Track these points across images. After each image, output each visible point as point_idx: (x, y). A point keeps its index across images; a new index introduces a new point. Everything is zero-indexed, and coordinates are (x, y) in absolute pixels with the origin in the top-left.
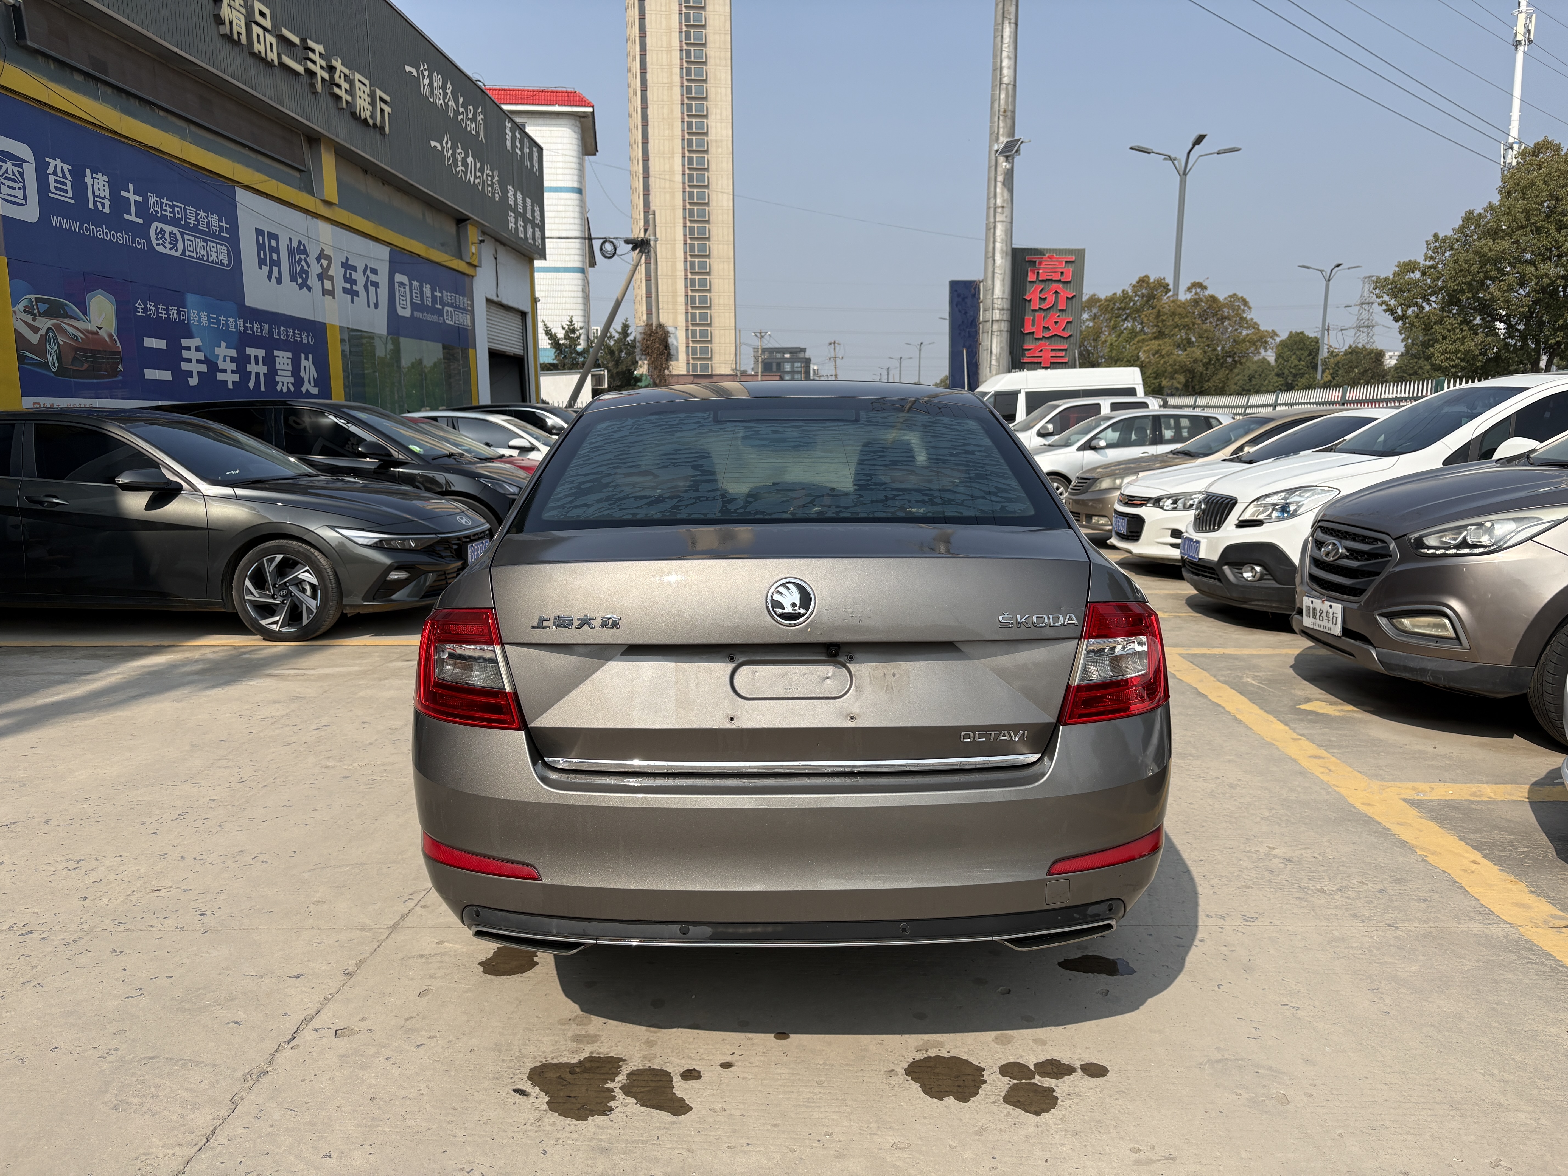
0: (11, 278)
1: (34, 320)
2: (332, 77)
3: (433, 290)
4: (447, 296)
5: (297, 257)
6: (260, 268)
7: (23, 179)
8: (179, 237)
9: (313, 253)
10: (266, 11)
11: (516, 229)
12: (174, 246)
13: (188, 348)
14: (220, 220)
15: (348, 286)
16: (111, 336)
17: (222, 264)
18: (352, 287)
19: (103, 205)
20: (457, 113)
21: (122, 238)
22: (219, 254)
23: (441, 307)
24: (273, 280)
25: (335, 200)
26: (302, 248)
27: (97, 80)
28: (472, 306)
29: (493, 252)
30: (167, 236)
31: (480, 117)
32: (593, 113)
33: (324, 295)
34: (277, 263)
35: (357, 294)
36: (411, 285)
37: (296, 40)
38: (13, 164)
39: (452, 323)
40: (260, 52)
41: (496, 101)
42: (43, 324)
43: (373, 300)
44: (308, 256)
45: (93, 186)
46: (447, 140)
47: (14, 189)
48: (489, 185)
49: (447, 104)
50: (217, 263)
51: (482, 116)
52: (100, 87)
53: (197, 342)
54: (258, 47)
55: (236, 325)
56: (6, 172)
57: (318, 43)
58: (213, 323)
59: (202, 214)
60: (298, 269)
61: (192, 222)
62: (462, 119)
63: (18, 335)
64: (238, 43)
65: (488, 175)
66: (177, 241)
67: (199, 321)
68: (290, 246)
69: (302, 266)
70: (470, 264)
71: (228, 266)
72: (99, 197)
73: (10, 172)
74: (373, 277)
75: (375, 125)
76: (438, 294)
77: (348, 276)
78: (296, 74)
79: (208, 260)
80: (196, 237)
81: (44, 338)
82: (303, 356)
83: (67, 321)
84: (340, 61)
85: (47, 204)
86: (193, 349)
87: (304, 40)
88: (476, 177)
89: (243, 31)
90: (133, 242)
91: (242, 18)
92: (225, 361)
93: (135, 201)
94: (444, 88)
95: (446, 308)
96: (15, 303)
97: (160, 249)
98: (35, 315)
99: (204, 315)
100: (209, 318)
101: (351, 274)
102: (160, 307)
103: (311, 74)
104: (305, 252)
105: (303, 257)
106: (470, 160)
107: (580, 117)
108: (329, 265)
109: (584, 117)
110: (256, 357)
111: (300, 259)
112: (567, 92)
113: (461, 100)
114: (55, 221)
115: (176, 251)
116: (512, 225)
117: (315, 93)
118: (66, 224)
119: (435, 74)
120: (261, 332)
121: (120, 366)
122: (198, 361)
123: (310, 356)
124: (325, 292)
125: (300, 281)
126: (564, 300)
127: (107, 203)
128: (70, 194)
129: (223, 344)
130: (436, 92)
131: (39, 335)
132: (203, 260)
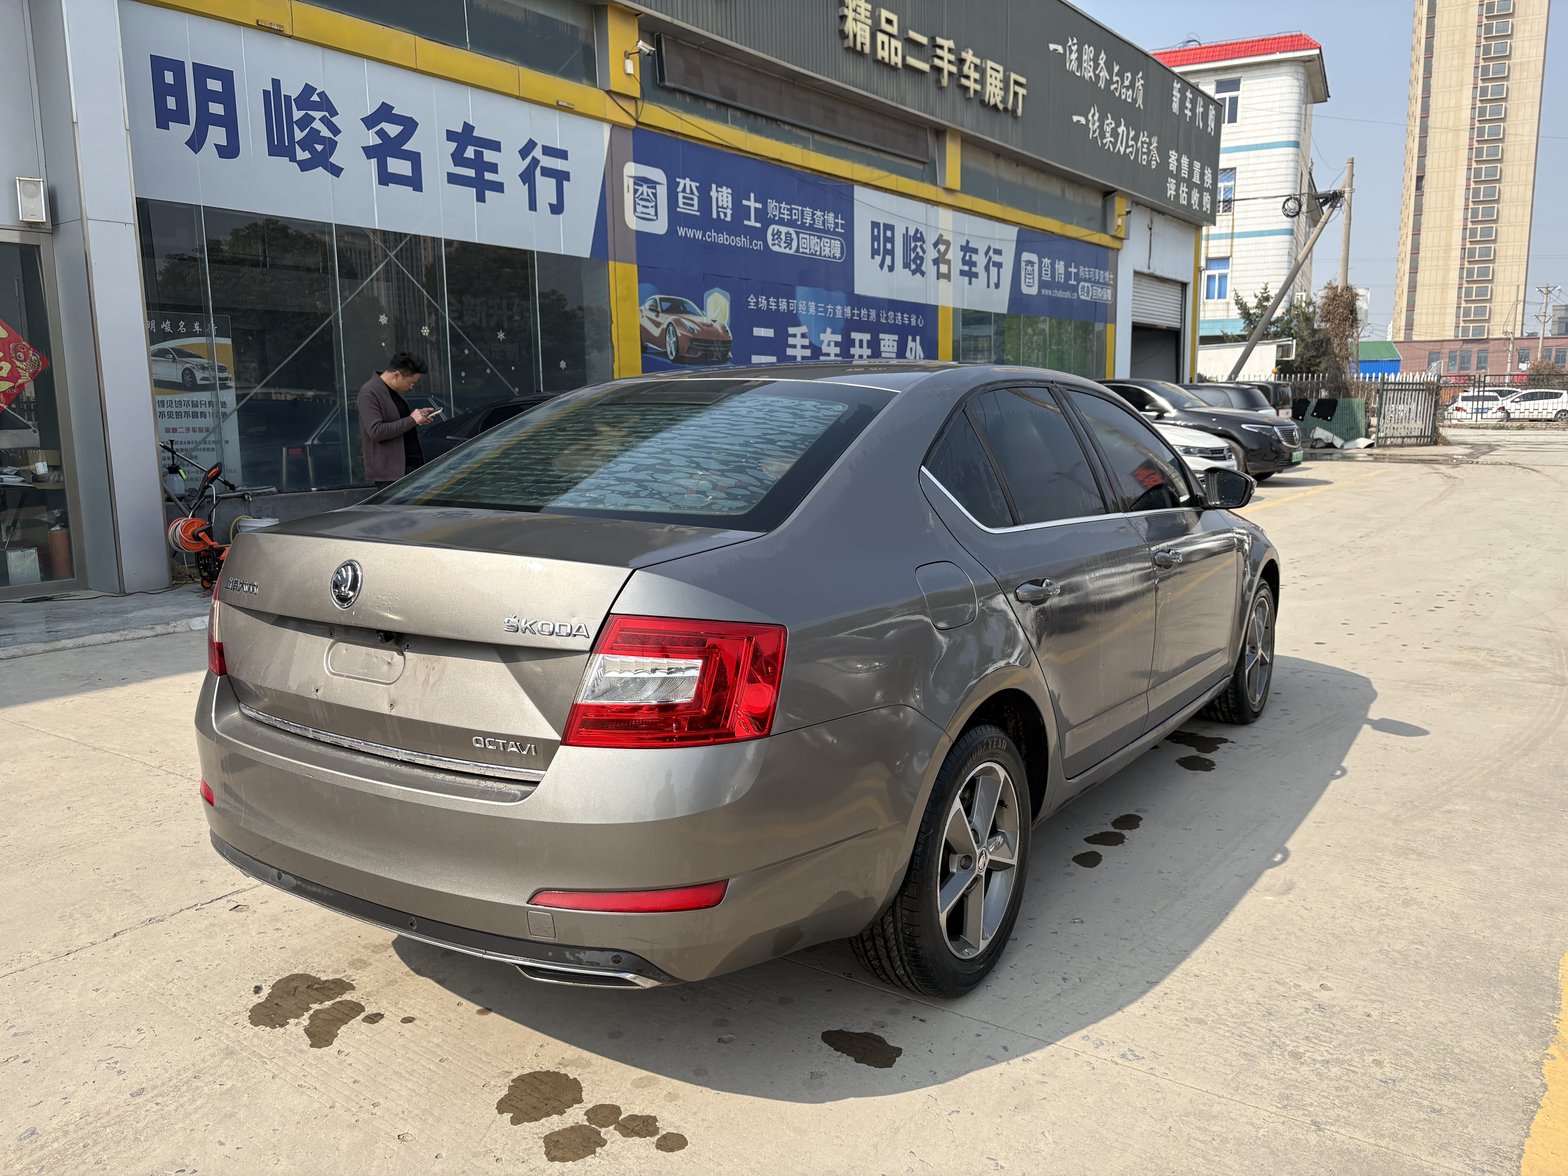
0: (640, 281)
1: (657, 316)
2: (960, 70)
3: (1067, 266)
4: (1084, 271)
5: (913, 245)
6: (873, 258)
7: (656, 198)
8: (794, 236)
9: (931, 239)
10: (894, 18)
11: (1177, 196)
12: (789, 245)
13: (794, 336)
14: (836, 217)
15: (966, 268)
16: (724, 328)
17: (835, 257)
18: (970, 269)
19: (725, 214)
20: (1109, 82)
21: (741, 242)
22: (832, 248)
23: (1075, 283)
24: (886, 268)
25: (957, 186)
26: (919, 235)
27: (728, 106)
28: (1115, 280)
29: (1148, 222)
30: (783, 236)
31: (1139, 84)
32: (1320, 56)
33: (938, 278)
34: (891, 252)
35: (976, 275)
36: (1040, 263)
37: (924, 40)
38: (648, 187)
39: (1088, 299)
40: (883, 58)
41: (1165, 65)
42: (666, 319)
43: (994, 279)
44: (924, 242)
45: (717, 198)
46: (1094, 114)
47: (647, 207)
48: (1143, 153)
49: (1097, 77)
50: (829, 257)
51: (1142, 82)
52: (730, 112)
53: (804, 329)
54: (882, 54)
55: (843, 313)
56: (642, 194)
57: (948, 39)
58: (821, 312)
59: (819, 213)
60: (913, 256)
61: (808, 221)
62: (1116, 89)
63: (643, 330)
64: (861, 53)
65: (1143, 143)
66: (792, 240)
67: (807, 311)
68: (906, 236)
69: (918, 253)
70: (1115, 237)
71: (840, 258)
72: (722, 207)
73: (645, 194)
74: (996, 258)
75: (1006, 109)
76: (1073, 270)
77: (967, 258)
78: (921, 72)
79: (820, 255)
80: (810, 235)
81: (665, 332)
82: (910, 338)
83: (685, 316)
84: (971, 52)
85: (675, 218)
86: (799, 336)
87: (932, 39)
88: (1127, 146)
89: (867, 41)
90: (751, 244)
91: (867, 29)
92: (829, 345)
93: (755, 208)
94: (1095, 60)
95: (1082, 284)
96: (642, 302)
97: (775, 248)
98: (658, 312)
99: (812, 305)
100: (817, 307)
101: (970, 256)
102: (771, 300)
103: (938, 70)
104: (922, 239)
105: (919, 244)
106: (1121, 129)
107: (1305, 62)
108: (947, 250)
109: (1309, 61)
110: (861, 341)
111: (916, 246)
112: (1292, 36)
113: (1116, 68)
114: (681, 231)
115: (790, 249)
116: (1171, 192)
117: (941, 88)
118: (690, 233)
119: (1086, 46)
120: (868, 317)
121: (730, 354)
122: (803, 347)
123: (918, 338)
124: (939, 276)
125: (913, 267)
126: (1265, 266)
127: (729, 212)
128: (696, 207)
129: (829, 330)
130: (1085, 65)
131: (660, 329)
132: (815, 255)
